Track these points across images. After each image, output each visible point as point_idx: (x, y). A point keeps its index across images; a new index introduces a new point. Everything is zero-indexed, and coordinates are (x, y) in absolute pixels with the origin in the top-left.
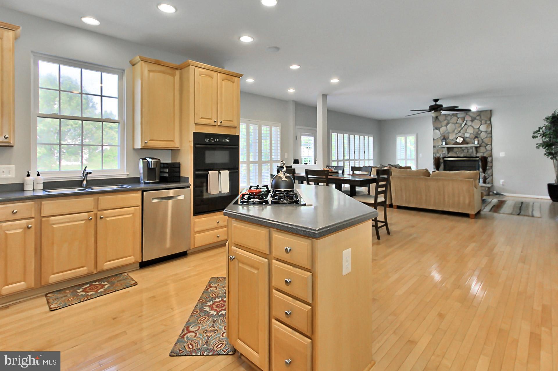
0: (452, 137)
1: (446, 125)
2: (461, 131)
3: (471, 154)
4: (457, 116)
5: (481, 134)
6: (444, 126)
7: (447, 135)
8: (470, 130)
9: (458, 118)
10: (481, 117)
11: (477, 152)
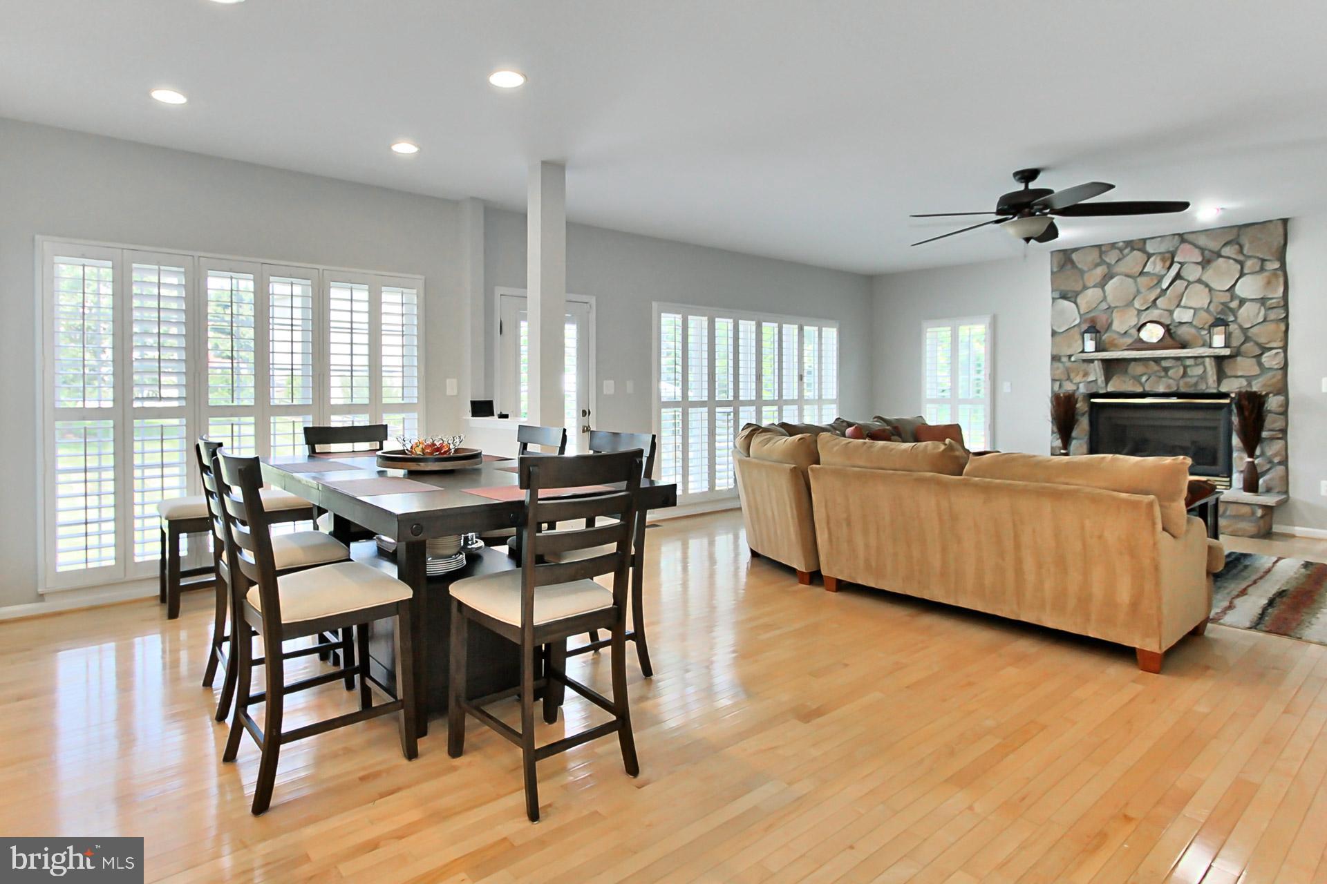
0: (1122, 323)
1: (1102, 284)
2: (1158, 301)
3: (1196, 384)
4: (1143, 250)
5: (1243, 312)
6: (1094, 286)
7: (1102, 320)
8: (1197, 298)
9: (1149, 256)
10: (1241, 251)
11: (1221, 375)
